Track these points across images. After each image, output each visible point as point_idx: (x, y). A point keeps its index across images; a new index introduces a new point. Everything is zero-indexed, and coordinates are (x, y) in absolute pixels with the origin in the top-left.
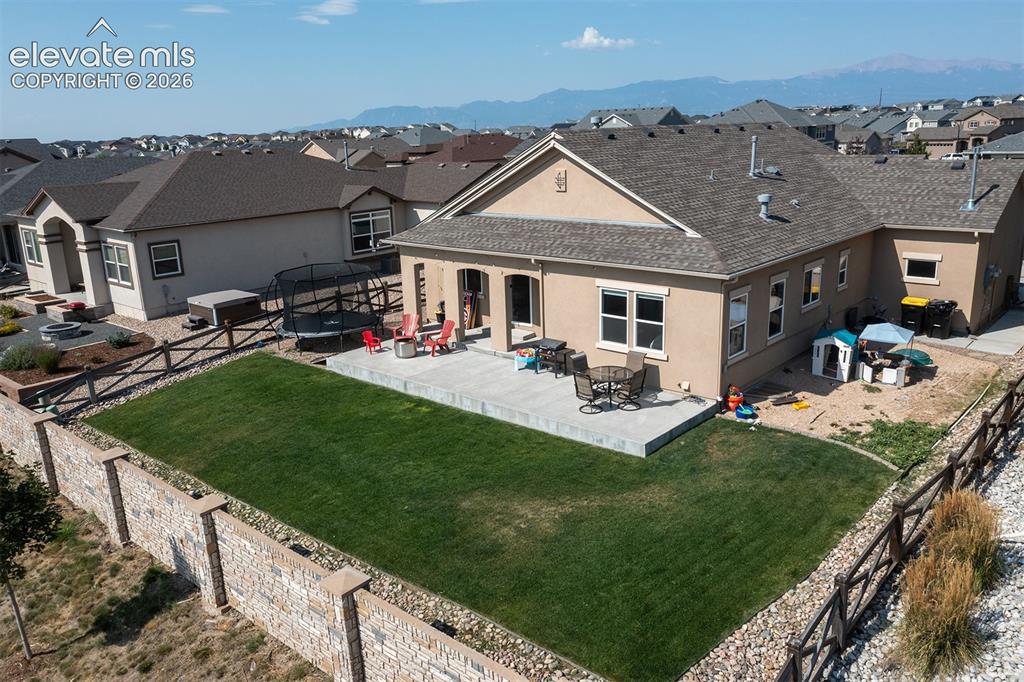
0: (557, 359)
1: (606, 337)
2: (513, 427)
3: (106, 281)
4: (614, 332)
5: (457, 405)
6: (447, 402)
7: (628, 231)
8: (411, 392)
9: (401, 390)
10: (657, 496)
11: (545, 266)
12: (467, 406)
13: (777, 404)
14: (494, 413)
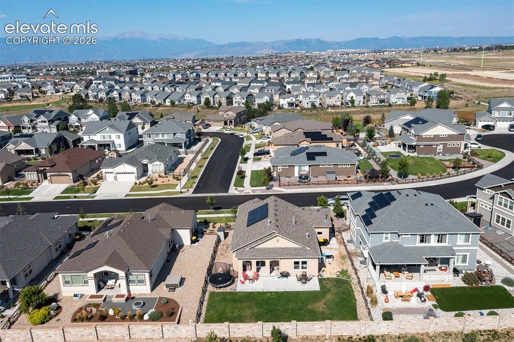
0: (285, 275)
1: (295, 269)
2: (293, 292)
3: (128, 285)
4: (296, 268)
5: (278, 291)
6: (275, 291)
7: (295, 249)
8: (264, 291)
9: (262, 291)
10: (329, 296)
11: (281, 259)
12: (281, 290)
13: (323, 272)
14: (287, 290)
